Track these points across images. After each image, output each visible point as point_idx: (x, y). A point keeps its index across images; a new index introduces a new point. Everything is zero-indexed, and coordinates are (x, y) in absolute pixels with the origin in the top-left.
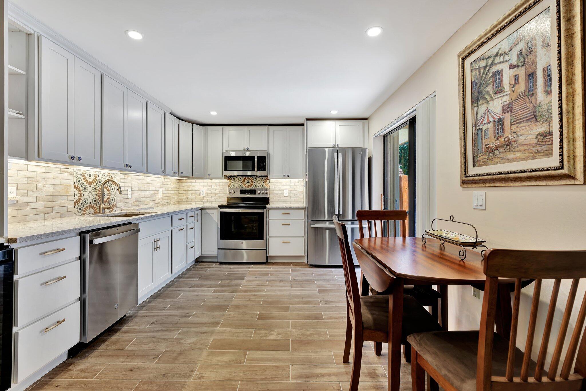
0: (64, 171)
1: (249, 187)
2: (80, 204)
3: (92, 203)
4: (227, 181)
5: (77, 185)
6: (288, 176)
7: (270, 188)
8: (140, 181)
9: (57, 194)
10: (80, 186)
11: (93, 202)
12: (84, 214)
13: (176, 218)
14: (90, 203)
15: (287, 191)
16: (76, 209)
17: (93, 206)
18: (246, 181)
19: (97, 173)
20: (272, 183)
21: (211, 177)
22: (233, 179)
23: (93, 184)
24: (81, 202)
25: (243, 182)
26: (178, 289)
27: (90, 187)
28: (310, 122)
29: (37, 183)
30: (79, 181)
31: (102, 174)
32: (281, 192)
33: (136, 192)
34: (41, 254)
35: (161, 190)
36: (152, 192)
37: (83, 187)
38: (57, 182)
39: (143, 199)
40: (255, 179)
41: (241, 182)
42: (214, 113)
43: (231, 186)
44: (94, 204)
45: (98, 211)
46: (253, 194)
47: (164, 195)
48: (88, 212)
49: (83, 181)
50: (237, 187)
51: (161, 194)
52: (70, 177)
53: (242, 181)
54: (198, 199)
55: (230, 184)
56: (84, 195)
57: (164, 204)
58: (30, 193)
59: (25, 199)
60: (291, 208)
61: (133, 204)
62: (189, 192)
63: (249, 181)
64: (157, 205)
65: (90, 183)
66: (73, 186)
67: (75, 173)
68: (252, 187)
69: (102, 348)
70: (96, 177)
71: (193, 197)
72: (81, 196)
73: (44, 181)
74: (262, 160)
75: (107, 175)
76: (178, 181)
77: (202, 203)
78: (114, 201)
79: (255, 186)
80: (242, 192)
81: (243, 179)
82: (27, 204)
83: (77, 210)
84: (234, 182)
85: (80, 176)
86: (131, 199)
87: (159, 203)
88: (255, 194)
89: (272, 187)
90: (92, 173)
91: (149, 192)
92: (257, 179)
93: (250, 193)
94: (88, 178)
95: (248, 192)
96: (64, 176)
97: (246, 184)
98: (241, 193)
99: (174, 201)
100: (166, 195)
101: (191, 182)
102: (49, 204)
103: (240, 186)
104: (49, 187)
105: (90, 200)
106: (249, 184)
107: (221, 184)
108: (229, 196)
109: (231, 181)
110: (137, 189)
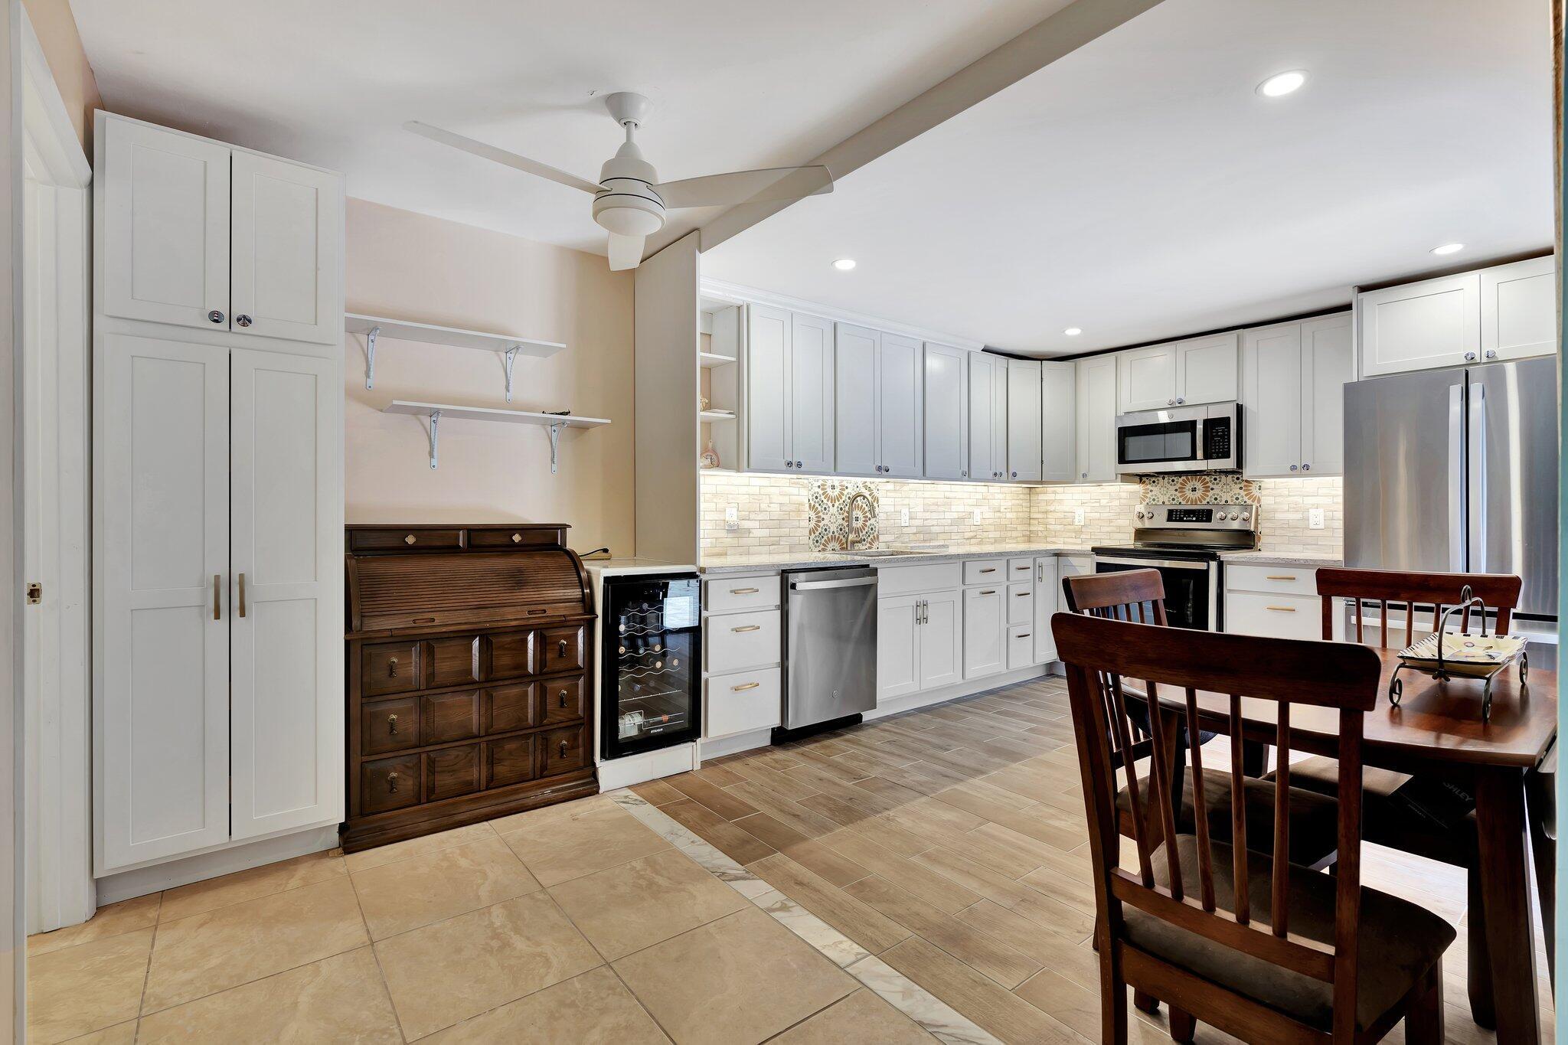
0: (794, 483)
1: (1199, 503)
2: (817, 533)
3: (836, 533)
4: (1136, 488)
5: (813, 503)
6: (1307, 467)
7: (1262, 503)
8: (927, 494)
9: (786, 517)
10: (817, 505)
11: (837, 531)
12: (824, 550)
13: (973, 568)
14: (833, 533)
15: (1320, 512)
16: (811, 542)
17: (839, 537)
18: (1189, 486)
19: (845, 483)
20: (1268, 491)
21: (1089, 478)
22: (1154, 482)
23: (839, 501)
24: (820, 530)
25: (1181, 489)
26: (971, 709)
27: (833, 506)
28: (1367, 296)
29: (760, 501)
30: (817, 498)
31: (853, 484)
32: (1299, 516)
33: (919, 515)
34: (731, 592)
35: (977, 511)
36: (955, 515)
37: (822, 507)
38: (786, 500)
39: (935, 529)
40: (1215, 479)
41: (1176, 490)
42: (1073, 332)
43: (1147, 500)
44: (839, 534)
45: (845, 546)
46: (1202, 521)
47: (987, 522)
48: (830, 546)
49: (823, 498)
50: (1164, 503)
51: (977, 519)
52: (804, 492)
53: (1179, 485)
54: (1069, 531)
55: (1144, 496)
56: (823, 519)
57: (988, 540)
58: (752, 516)
59: (746, 524)
60: (1298, 563)
61: (912, 537)
62: (1050, 516)
63: (1199, 485)
64: (968, 541)
65: (833, 500)
66: (807, 505)
67: (810, 485)
68: (1205, 502)
69: (812, 748)
70: (844, 490)
71: (1058, 527)
72: (819, 521)
73: (768, 499)
74: (1220, 429)
75: (861, 486)
76: (1027, 491)
77: (1079, 541)
78: (875, 531)
79: (1216, 499)
80: (1172, 516)
81: (1180, 480)
82: (749, 531)
83: (814, 543)
84: (1156, 490)
85: (817, 490)
86: (908, 529)
87: (974, 537)
88: (1209, 520)
89: (1267, 501)
90: (836, 484)
91: (948, 515)
92: (1220, 481)
93: (1194, 519)
94: (829, 491)
95: (1190, 517)
96: (795, 491)
97: (1189, 494)
98: (1170, 519)
99: (1014, 534)
100: (991, 521)
101: (1055, 493)
102: (775, 532)
103: (1173, 499)
104: (775, 507)
105: (833, 528)
106: (1198, 494)
107: (1124, 495)
108: (1140, 525)
109: (1149, 487)
110: (920, 508)
